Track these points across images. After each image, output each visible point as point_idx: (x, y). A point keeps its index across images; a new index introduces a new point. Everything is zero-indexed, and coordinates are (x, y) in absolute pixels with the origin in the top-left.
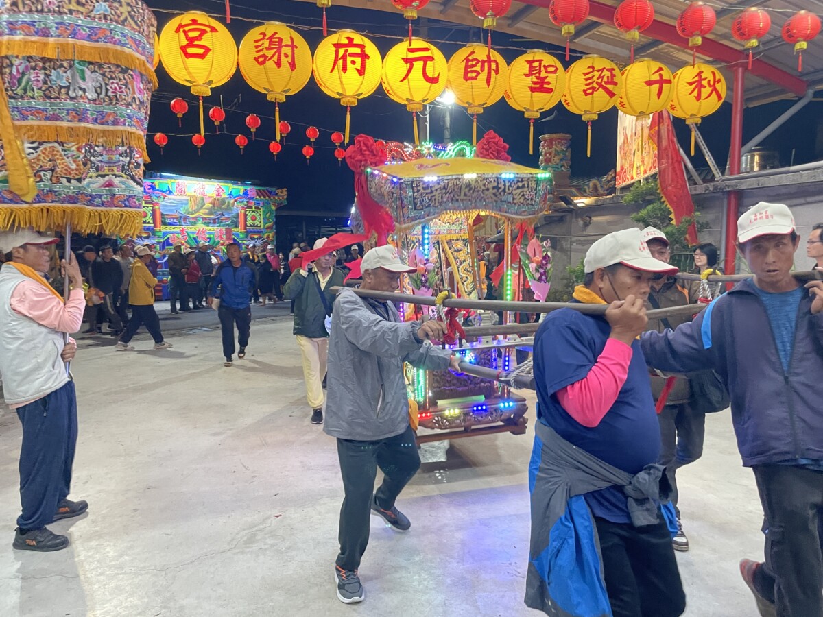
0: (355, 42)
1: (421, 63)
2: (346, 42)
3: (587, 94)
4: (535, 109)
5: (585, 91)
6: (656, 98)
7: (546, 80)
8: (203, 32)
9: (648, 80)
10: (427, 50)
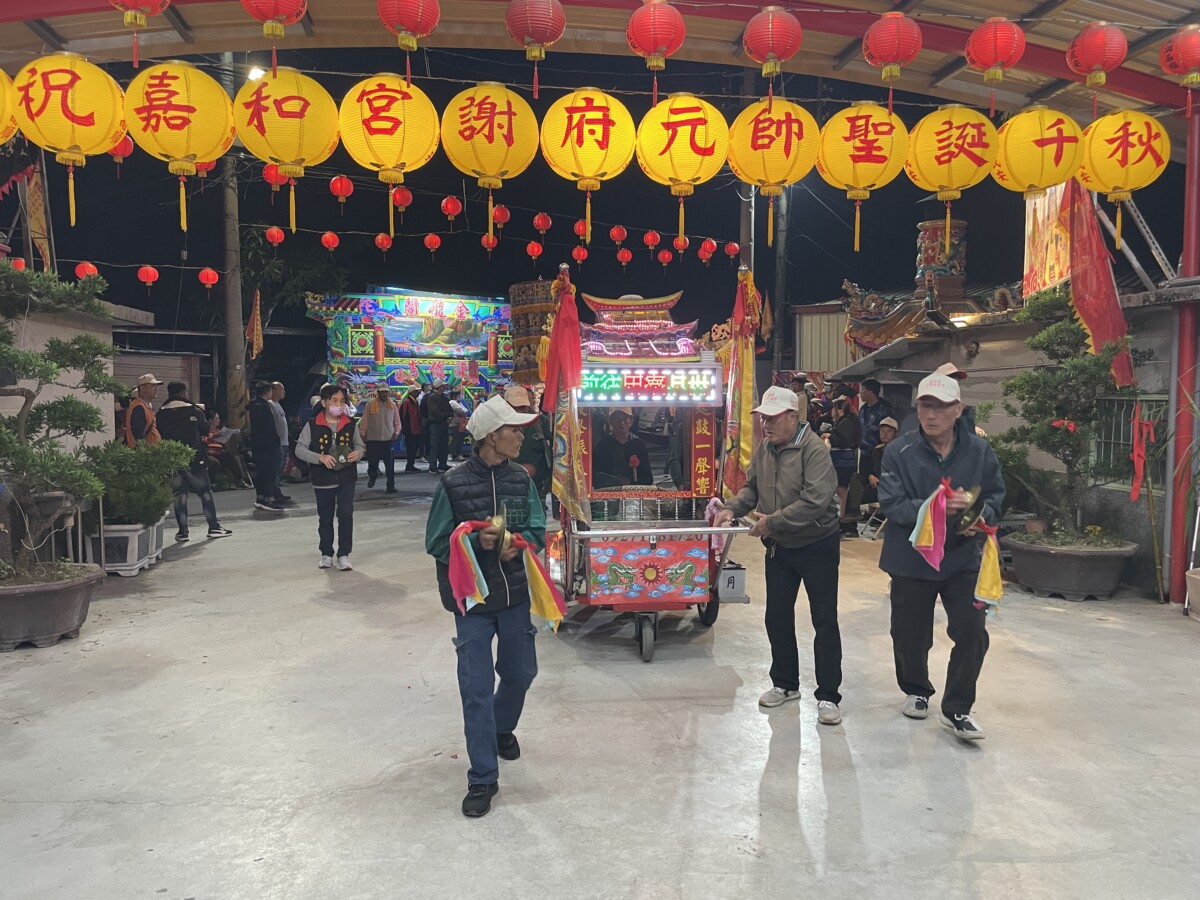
0: (595, 104)
1: (688, 128)
2: (583, 104)
3: (941, 163)
4: (861, 186)
5: (938, 158)
6: (1054, 164)
7: (875, 145)
8: (392, 100)
9: (1039, 137)
10: (697, 109)
